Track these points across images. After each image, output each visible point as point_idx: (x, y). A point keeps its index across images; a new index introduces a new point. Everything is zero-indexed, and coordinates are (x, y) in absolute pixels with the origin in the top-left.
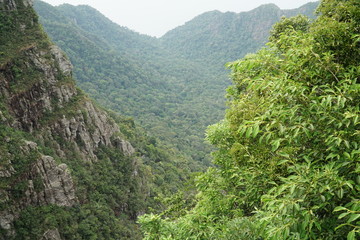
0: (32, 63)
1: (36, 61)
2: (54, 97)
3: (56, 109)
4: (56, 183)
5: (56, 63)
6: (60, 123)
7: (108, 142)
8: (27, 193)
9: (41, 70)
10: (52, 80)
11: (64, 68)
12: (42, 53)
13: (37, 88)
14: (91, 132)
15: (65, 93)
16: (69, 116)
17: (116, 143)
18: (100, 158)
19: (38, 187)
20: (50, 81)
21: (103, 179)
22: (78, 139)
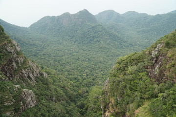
0: (6, 50)
1: (8, 49)
2: (17, 62)
3: (19, 67)
4: (29, 99)
5: (15, 48)
6: (22, 72)
7: (39, 75)
8: (21, 108)
9: (11, 52)
10: (15, 56)
11: (18, 49)
12: (9, 45)
13: (11, 61)
14: (33, 73)
15: (21, 60)
16: (25, 69)
17: (41, 74)
18: (37, 82)
19: (24, 103)
20: (14, 56)
21: (41, 90)
22: (29, 77)
